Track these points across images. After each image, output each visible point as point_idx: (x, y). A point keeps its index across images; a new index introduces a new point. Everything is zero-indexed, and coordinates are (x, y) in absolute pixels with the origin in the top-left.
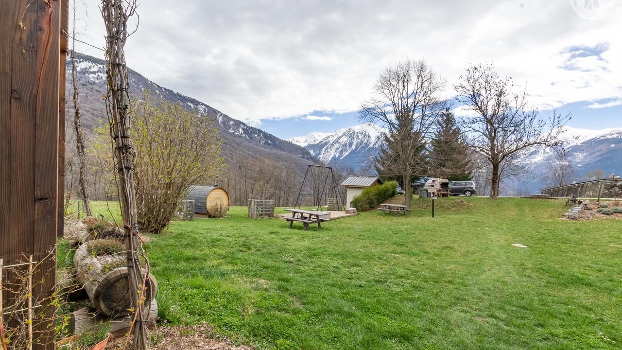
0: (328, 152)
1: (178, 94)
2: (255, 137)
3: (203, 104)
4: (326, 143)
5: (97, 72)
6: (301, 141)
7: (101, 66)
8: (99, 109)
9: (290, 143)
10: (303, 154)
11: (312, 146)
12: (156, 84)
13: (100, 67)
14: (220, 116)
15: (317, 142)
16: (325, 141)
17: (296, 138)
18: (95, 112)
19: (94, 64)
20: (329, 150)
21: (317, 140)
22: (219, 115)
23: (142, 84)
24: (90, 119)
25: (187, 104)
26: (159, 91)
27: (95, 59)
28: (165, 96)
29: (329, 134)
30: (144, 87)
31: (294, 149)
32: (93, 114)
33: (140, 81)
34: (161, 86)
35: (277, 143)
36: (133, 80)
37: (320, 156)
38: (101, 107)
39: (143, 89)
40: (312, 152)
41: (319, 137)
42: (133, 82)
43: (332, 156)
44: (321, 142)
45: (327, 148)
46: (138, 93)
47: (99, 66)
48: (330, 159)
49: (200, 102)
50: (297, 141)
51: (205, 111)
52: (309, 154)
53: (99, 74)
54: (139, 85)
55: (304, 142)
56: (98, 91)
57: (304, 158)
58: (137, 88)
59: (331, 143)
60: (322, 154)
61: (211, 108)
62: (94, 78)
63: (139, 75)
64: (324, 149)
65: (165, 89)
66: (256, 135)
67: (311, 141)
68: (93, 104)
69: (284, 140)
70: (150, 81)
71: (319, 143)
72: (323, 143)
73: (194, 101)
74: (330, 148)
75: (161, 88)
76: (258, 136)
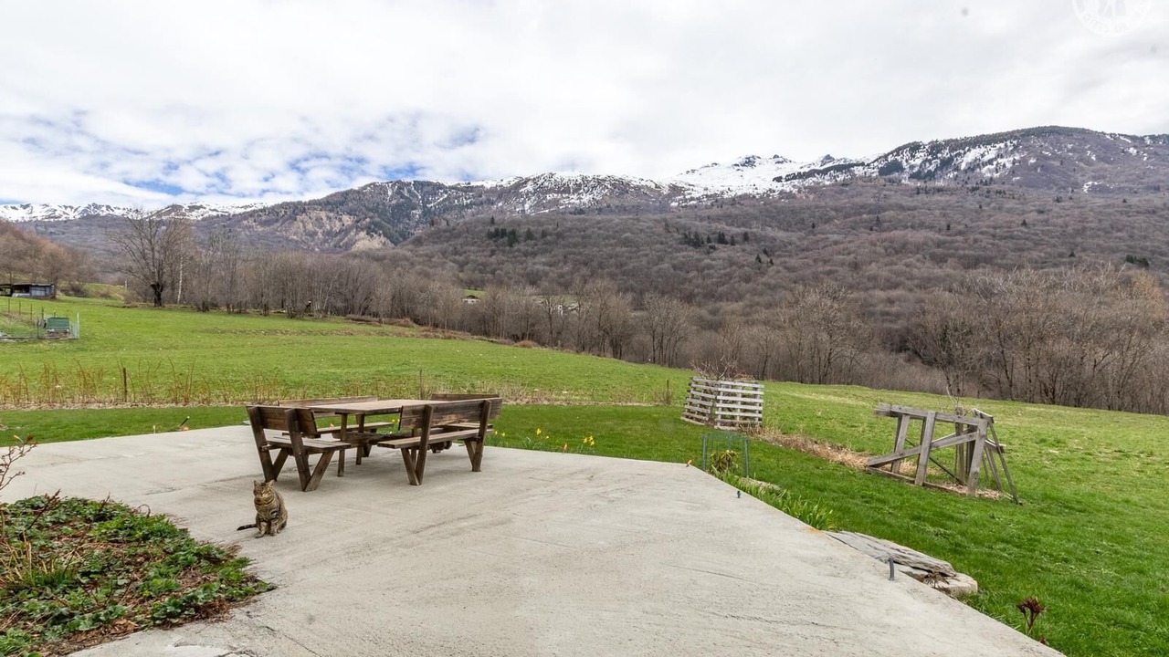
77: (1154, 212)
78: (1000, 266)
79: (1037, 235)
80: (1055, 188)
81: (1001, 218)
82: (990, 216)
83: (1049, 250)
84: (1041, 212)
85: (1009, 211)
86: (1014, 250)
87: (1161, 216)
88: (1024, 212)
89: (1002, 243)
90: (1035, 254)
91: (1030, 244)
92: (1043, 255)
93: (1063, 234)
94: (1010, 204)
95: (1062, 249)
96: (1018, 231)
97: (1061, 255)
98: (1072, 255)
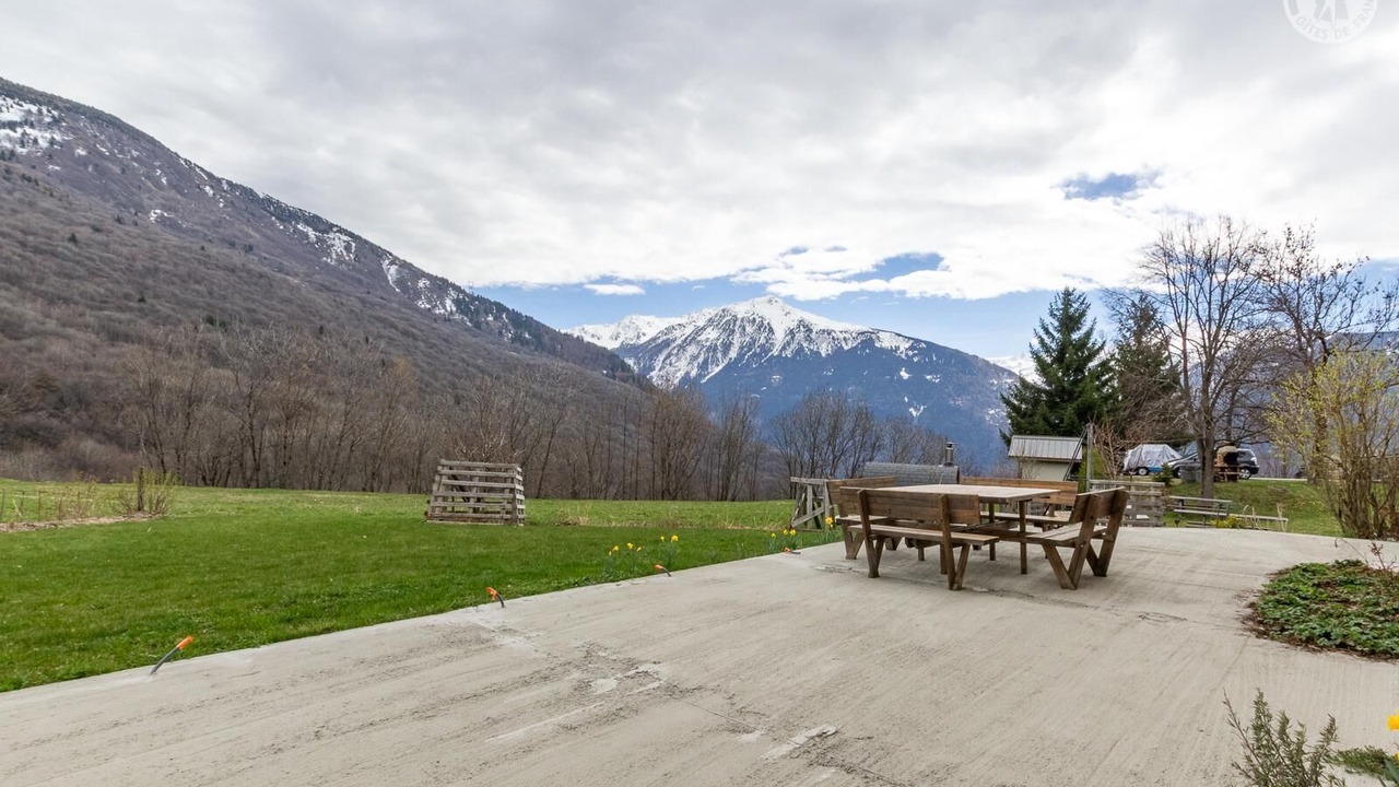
0: (671, 364)
1: (269, 200)
2: (487, 323)
3: (341, 231)
4: (667, 344)
5: (21, 124)
6: (604, 336)
7: (34, 109)
8: (40, 231)
9: (579, 340)
10: (612, 369)
11: (632, 350)
12: (202, 170)
13: (29, 112)
14: (392, 263)
15: (643, 340)
16: (665, 338)
17: (590, 328)
18: (31, 238)
19: (10, 101)
20: (673, 359)
21: (644, 335)
22: (387, 262)
23: (160, 167)
24: (16, 258)
25: (295, 228)
26: (212, 187)
27: (14, 86)
28: (232, 203)
29: (674, 321)
30: (166, 174)
31: (589, 355)
32: (23, 245)
33: (157, 158)
34: (217, 174)
35: (546, 339)
36: (135, 153)
37: (652, 374)
38: (46, 225)
39: (164, 180)
40: (630, 362)
41: (650, 327)
42: (133, 159)
43: (680, 374)
44: (654, 339)
45: (669, 356)
46: (150, 191)
47: (27, 106)
48: (676, 381)
49: (332, 226)
50: (593, 336)
51: (348, 248)
52: (625, 367)
53: (28, 130)
54: (154, 168)
55: (611, 338)
56: (29, 180)
57: (614, 377)
58: (148, 177)
59: (679, 342)
60: (657, 368)
61: (366, 242)
62: (10, 139)
63: (152, 141)
64: (661, 358)
65: (229, 183)
66: (490, 318)
67: (628, 337)
68: (19, 216)
69: (563, 331)
70: (186, 160)
71: (649, 342)
72: (659, 341)
73: (315, 221)
74: (677, 354)
75: (219, 181)
76: (495, 319)
77: (233, 271)
78: (36, 293)
79: (93, 260)
80: (112, 202)
81: (33, 219)
82: (15, 212)
83: (110, 286)
84: (97, 230)
85: (47, 212)
86: (58, 274)
87: (240, 277)
88: (70, 223)
89: (38, 259)
90: (90, 288)
91: (82, 271)
92: (102, 291)
93: (130, 269)
94: (48, 203)
95: (128, 289)
96: (65, 247)
97: (127, 297)
98: (142, 300)
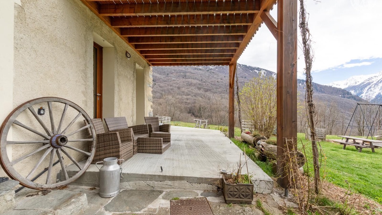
0: (371, 91)
1: (249, 67)
2: (300, 86)
3: (263, 70)
4: (369, 84)
6: (342, 85)
9: (330, 87)
10: (343, 95)
11: (354, 88)
14: (275, 75)
15: (358, 84)
16: (368, 82)
17: (336, 83)
20: (372, 89)
21: (358, 82)
22: (273, 75)
24: (210, 86)
25: (254, 71)
26: (239, 67)
29: (372, 75)
31: (334, 91)
32: (211, 84)
34: (240, 64)
35: (318, 88)
37: (362, 95)
40: (353, 92)
41: (360, 79)
43: (375, 94)
44: (363, 83)
45: (370, 88)
48: (374, 97)
49: (262, 69)
50: (337, 85)
51: (265, 73)
52: (348, 93)
55: (344, 85)
56: (213, 73)
57: (344, 97)
59: (375, 82)
60: (365, 93)
61: (269, 71)
64: (366, 89)
65: (242, 65)
66: (301, 84)
67: (351, 83)
69: (324, 85)
71: (361, 84)
72: (365, 83)
73: (258, 69)
74: (374, 87)
76: (302, 84)
77: (242, 83)
78: (212, 92)
79: (220, 85)
80: (224, 74)
81: (213, 79)
82: (211, 78)
83: (222, 89)
84: (221, 79)
85: (215, 78)
86: (215, 88)
87: (243, 84)
88: (218, 79)
89: (213, 86)
90: (219, 90)
91: (219, 87)
92: (221, 90)
93: (225, 85)
94: (215, 76)
95: (225, 89)
96: (217, 83)
97: (224, 91)
98: (227, 91)
